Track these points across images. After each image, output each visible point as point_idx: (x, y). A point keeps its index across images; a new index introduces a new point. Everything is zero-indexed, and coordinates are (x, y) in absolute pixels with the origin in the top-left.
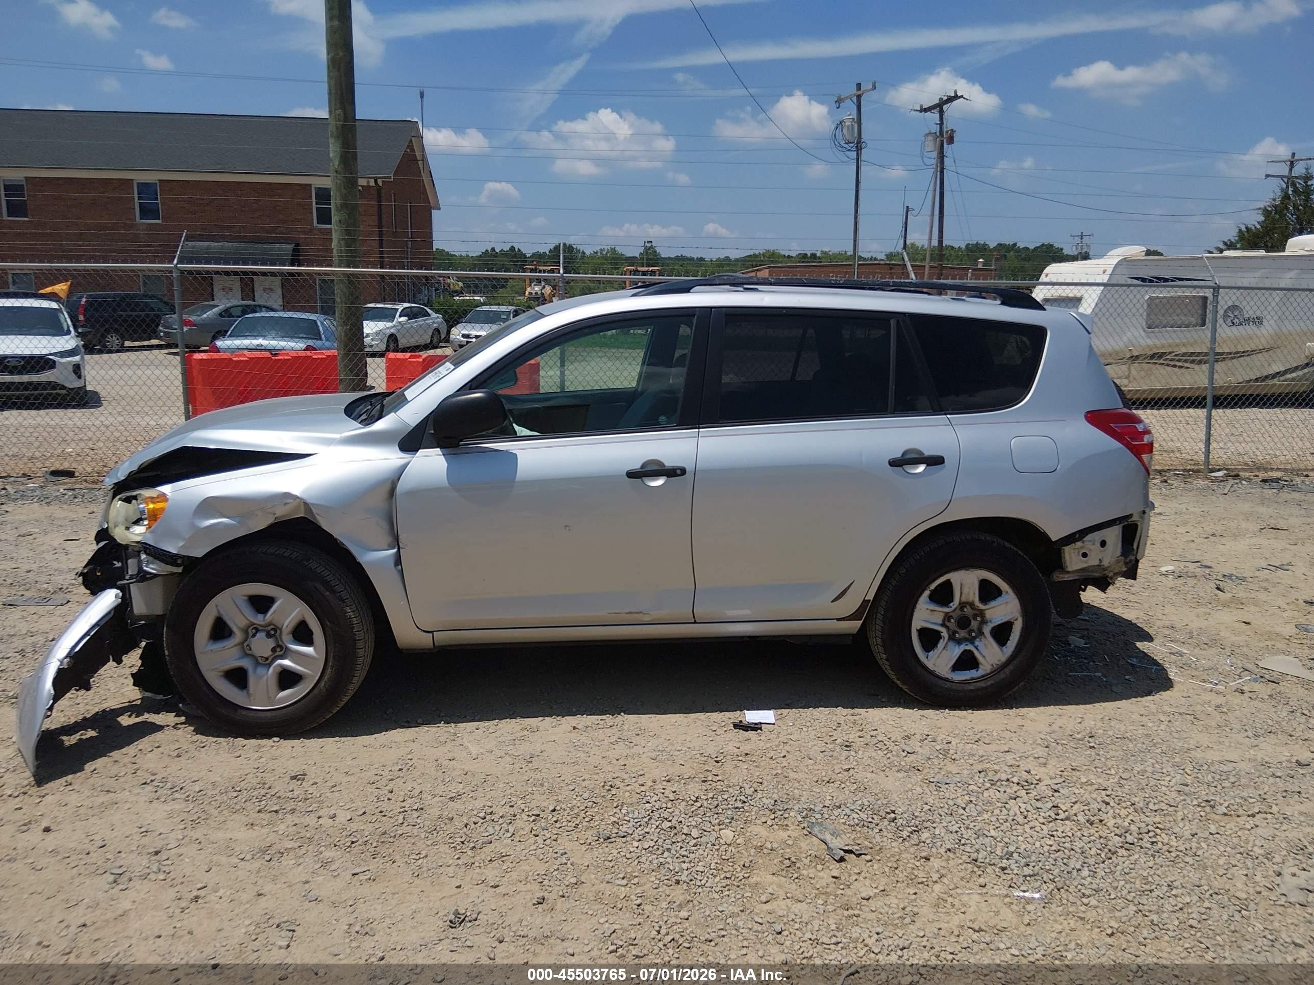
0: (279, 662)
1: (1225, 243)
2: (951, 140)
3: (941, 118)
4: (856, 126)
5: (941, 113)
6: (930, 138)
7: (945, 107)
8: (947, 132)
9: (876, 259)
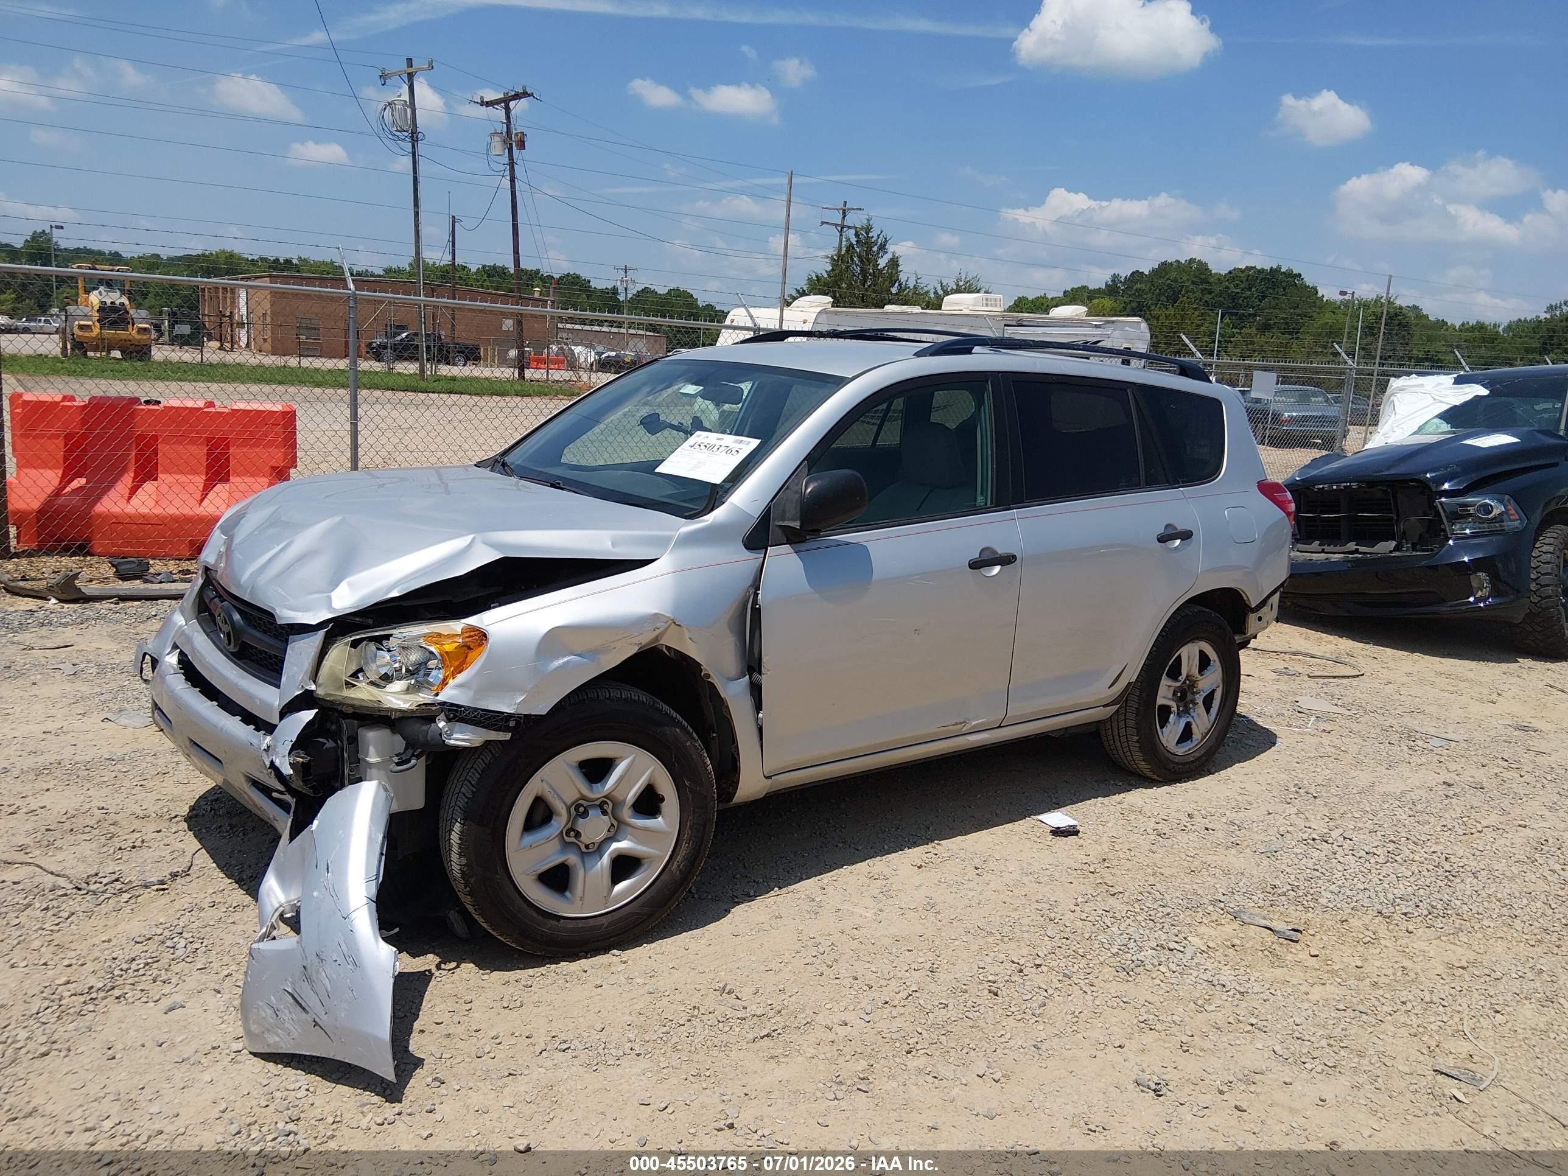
0: (615, 845)
1: (798, 291)
2: (522, 145)
3: (508, 117)
4: (409, 110)
5: (508, 110)
6: (497, 139)
7: (512, 104)
8: (517, 134)
9: (372, 275)
